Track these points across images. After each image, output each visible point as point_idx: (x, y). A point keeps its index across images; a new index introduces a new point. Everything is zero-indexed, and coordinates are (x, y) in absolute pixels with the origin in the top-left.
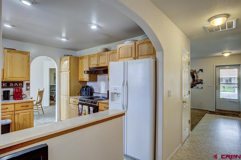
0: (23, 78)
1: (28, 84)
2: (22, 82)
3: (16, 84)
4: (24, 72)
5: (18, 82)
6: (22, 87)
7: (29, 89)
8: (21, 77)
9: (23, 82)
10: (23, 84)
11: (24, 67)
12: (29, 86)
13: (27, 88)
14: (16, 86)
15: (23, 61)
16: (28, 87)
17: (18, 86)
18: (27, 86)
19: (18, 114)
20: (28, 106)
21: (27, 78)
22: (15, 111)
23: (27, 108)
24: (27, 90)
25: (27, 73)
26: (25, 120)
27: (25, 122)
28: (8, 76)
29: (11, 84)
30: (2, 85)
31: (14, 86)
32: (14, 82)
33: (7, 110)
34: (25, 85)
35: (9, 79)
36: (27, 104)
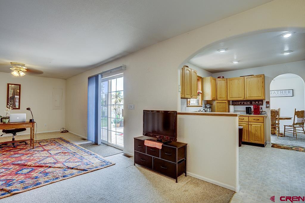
0: (258, 97)
1: (268, 103)
2: (262, 101)
3: (257, 102)
4: (259, 92)
5: (258, 101)
6: (262, 105)
7: (269, 106)
10: (262, 102)
13: (266, 106)
15: (258, 83)
16: (268, 105)
19: (251, 125)
20: (259, 120)
22: (248, 122)
23: (258, 121)
24: (267, 107)
25: (262, 92)
26: (256, 131)
27: (256, 133)
28: (247, 96)
29: (253, 103)
30: (247, 103)
31: (255, 104)
32: (255, 101)
33: (244, 120)
34: (265, 103)
35: (248, 98)
36: (258, 118)
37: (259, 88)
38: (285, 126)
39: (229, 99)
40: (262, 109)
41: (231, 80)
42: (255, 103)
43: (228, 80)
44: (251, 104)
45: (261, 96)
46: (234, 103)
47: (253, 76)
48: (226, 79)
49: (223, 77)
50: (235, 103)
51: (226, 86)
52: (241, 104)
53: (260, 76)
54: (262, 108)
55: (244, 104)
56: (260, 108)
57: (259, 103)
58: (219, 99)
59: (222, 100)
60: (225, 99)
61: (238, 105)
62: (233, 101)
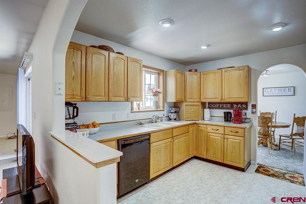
0: (240, 99)
1: (254, 106)
3: (239, 106)
4: (241, 91)
5: (242, 103)
6: (247, 109)
7: (256, 111)
8: (238, 98)
9: (247, 103)
10: (247, 105)
11: (241, 85)
12: (255, 108)
13: (252, 111)
14: (240, 107)
15: (240, 78)
16: (254, 110)
17: (241, 108)
18: (253, 108)
19: (227, 139)
20: (237, 132)
21: (245, 98)
22: (224, 134)
23: (236, 134)
24: (253, 113)
25: (245, 91)
26: (234, 147)
27: (234, 151)
28: (226, 96)
29: (235, 106)
30: (227, 106)
31: (237, 108)
32: (237, 103)
33: (218, 132)
34: (250, 107)
35: (227, 100)
36: (237, 130)
37: (241, 86)
38: (280, 136)
39: (203, 100)
40: (246, 115)
41: (206, 74)
42: (237, 106)
43: (202, 73)
44: (232, 107)
45: (244, 98)
46: (210, 106)
47: (233, 68)
48: (199, 73)
49: (196, 70)
50: (212, 105)
51: (199, 83)
52: (219, 108)
53: (242, 68)
54: (246, 113)
55: (222, 108)
56: (244, 114)
57: (242, 106)
58: (188, 100)
59: (193, 101)
60: (197, 100)
61: (216, 108)
62: (209, 103)
